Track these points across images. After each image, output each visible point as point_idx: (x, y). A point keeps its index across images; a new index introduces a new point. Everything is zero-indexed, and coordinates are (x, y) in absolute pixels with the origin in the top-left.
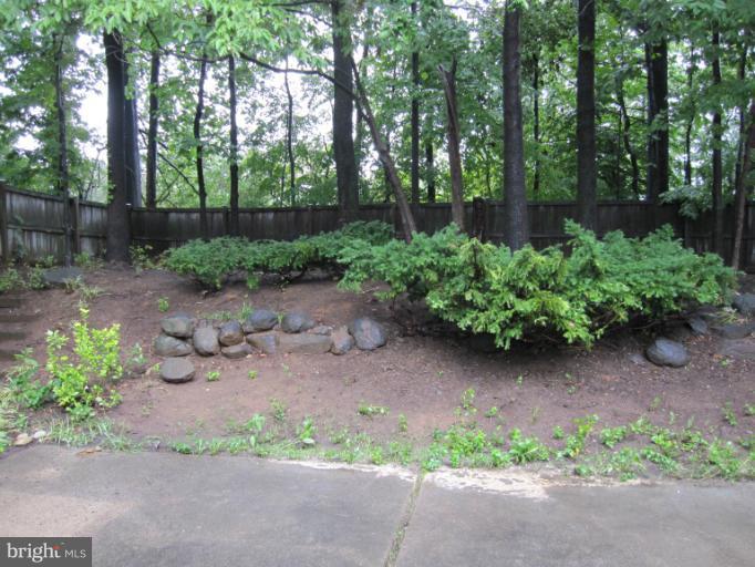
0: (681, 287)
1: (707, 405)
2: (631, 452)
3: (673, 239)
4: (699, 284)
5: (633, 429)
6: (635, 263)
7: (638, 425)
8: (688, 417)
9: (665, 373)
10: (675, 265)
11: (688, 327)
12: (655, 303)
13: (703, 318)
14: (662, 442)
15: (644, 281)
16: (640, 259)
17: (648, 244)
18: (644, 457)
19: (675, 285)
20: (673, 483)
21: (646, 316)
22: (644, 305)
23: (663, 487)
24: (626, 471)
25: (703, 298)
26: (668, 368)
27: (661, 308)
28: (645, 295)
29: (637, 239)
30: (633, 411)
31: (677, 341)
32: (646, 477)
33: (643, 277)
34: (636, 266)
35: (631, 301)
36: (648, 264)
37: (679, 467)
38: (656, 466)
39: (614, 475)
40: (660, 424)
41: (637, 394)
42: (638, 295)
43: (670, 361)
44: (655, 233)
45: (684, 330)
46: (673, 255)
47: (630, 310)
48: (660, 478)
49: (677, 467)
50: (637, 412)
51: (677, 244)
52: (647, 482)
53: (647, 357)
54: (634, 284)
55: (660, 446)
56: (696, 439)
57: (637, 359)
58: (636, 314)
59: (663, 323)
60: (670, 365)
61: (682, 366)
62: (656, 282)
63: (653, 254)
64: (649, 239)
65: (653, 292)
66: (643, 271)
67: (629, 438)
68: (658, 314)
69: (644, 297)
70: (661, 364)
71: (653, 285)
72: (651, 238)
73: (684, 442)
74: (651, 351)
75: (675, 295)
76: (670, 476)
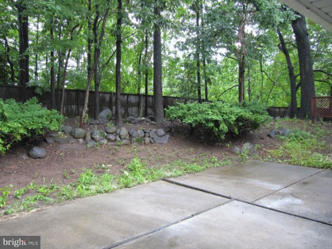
0: (44, 124)
1: (56, 172)
2: (30, 198)
3: (37, 103)
4: (51, 122)
5: (29, 188)
6: (22, 114)
7: (31, 186)
8: (50, 178)
9: (37, 162)
10: (40, 115)
11: (45, 141)
12: (33, 131)
13: (51, 136)
14: (43, 191)
15: (27, 122)
16: (24, 112)
17: (27, 105)
18: (36, 199)
19: (41, 123)
20: (50, 207)
21: (28, 137)
22: (28, 133)
23: (46, 209)
24: (30, 207)
25: (53, 128)
26: (38, 159)
27: (35, 134)
28: (28, 128)
29: (21, 103)
30: (26, 180)
31: (42, 147)
32: (38, 207)
33: (27, 120)
34: (23, 115)
35: (22, 131)
36: (28, 114)
37: (52, 199)
38: (42, 202)
39: (24, 210)
40: (40, 184)
41: (27, 172)
42: (25, 128)
43: (40, 156)
44: (29, 100)
45: (43, 142)
46: (39, 110)
47: (21, 135)
48: (44, 205)
49: (50, 199)
50: (28, 180)
51: (39, 106)
52: (39, 209)
53: (29, 155)
54: (23, 123)
55: (42, 193)
56: (55, 187)
57: (25, 157)
58: (24, 137)
59: (36, 140)
60: (39, 158)
61: (44, 157)
62: (33, 122)
63: (30, 109)
64: (27, 103)
65: (32, 126)
66: (26, 117)
67: (28, 192)
68: (34, 136)
69: (28, 129)
70: (36, 158)
71: (32, 123)
72: (27, 102)
73: (51, 189)
74: (31, 153)
75: (41, 127)
76: (48, 205)
